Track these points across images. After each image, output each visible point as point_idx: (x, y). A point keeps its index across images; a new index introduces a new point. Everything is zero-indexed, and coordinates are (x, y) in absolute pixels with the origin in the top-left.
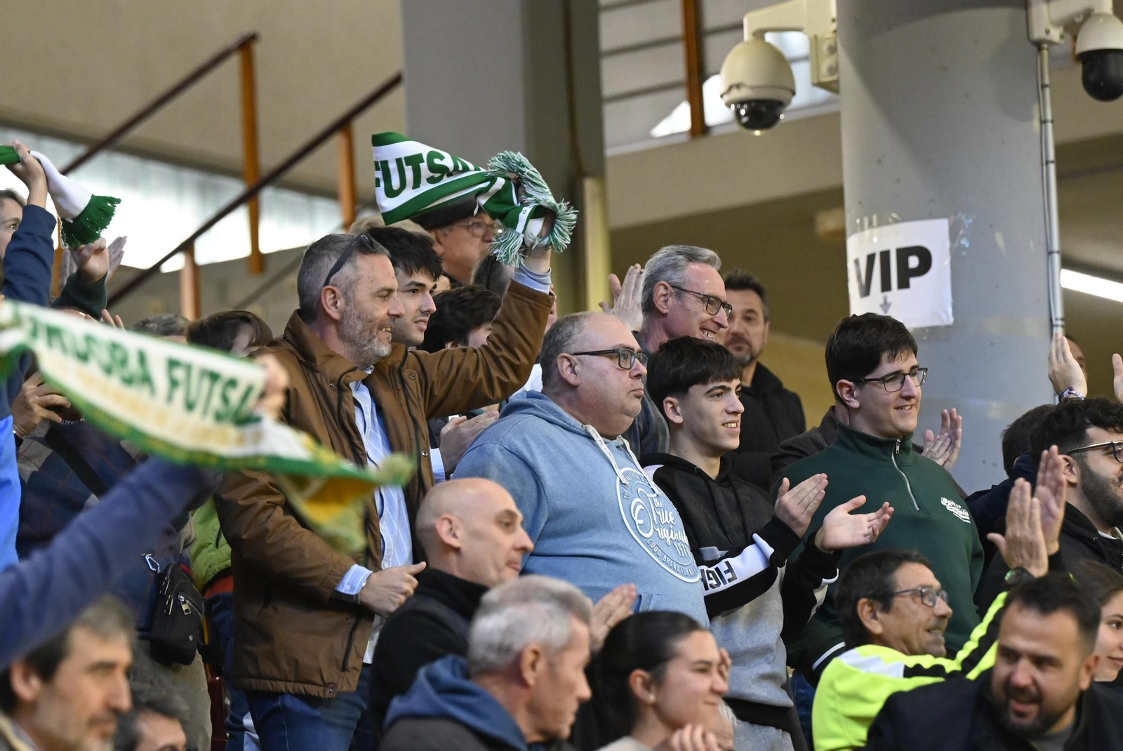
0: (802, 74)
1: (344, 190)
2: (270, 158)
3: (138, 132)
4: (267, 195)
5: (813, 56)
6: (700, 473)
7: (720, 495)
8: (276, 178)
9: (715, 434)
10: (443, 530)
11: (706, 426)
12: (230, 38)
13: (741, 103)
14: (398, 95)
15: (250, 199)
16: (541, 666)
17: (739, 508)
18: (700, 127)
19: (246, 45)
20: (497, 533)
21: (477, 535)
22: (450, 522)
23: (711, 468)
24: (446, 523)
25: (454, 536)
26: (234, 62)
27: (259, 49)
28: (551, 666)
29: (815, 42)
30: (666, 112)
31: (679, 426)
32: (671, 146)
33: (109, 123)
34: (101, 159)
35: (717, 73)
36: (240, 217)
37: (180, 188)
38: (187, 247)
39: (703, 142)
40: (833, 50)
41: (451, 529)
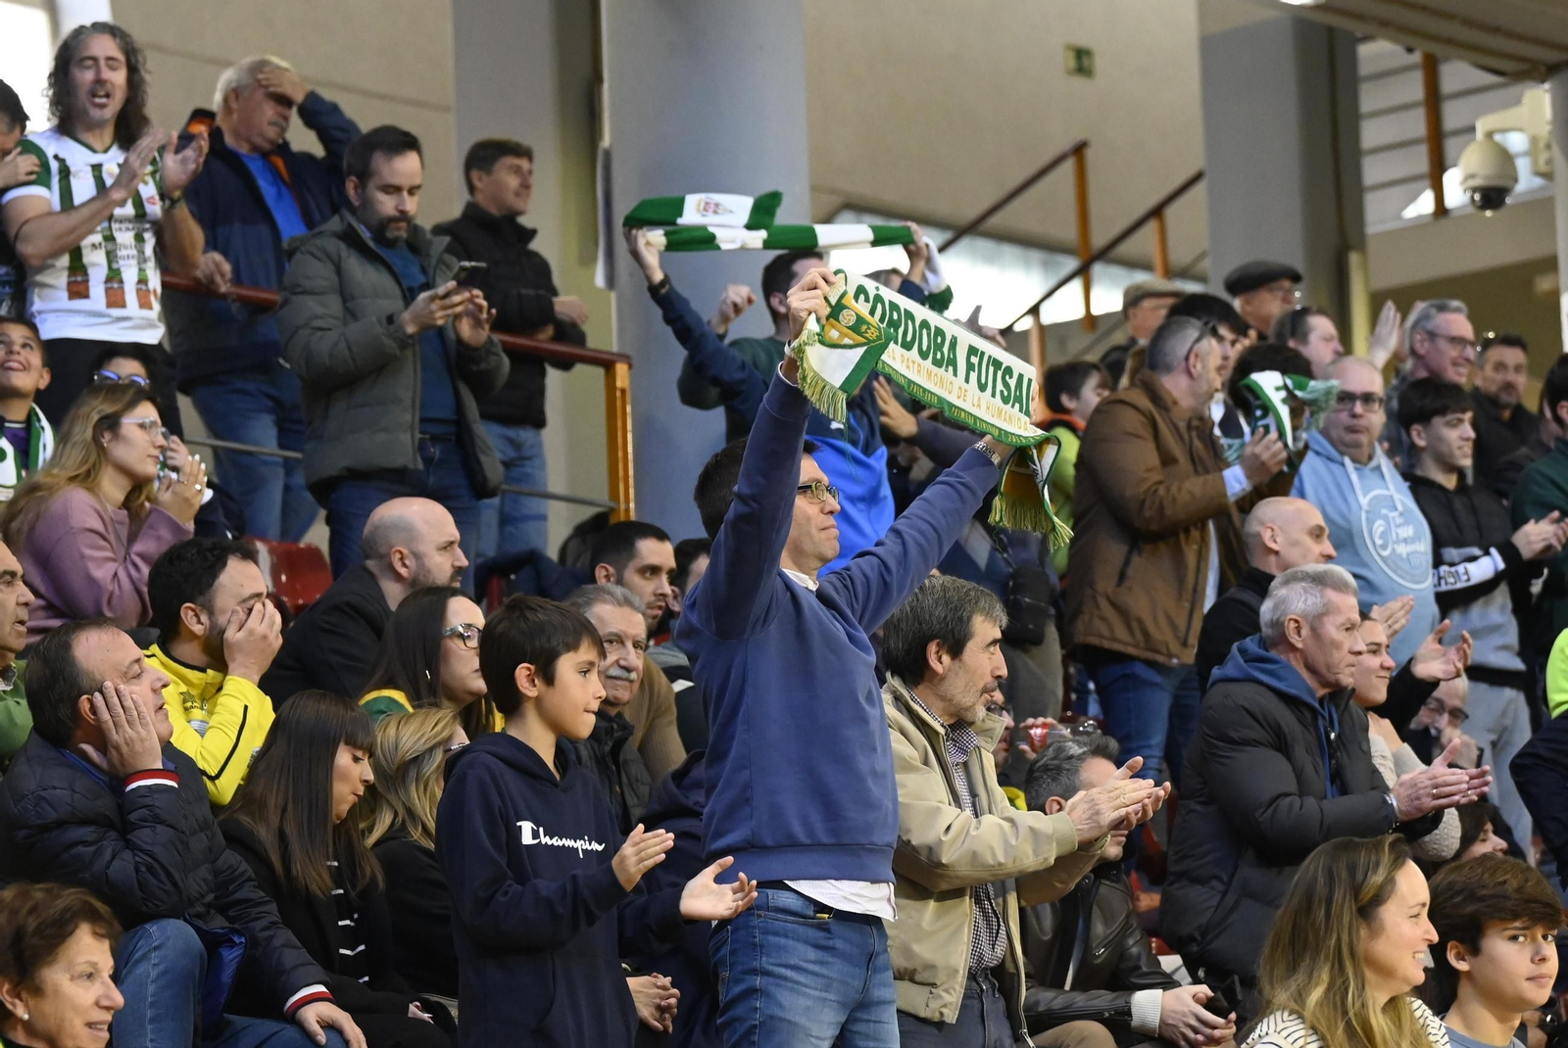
0: (1523, 166)
1: (1158, 262)
2: (1099, 240)
3: (995, 221)
4: (1098, 269)
5: (1532, 152)
6: (1441, 488)
7: (1458, 503)
8: (1104, 254)
9: (1451, 455)
10: (1267, 536)
11: (1444, 449)
12: (1066, 143)
13: (1475, 190)
14: (1200, 190)
15: (1083, 272)
16: (1305, 632)
17: (1474, 511)
18: (1441, 210)
19: (1079, 150)
20: (1308, 541)
21: (1296, 544)
22: (1272, 530)
23: (1450, 482)
24: (1269, 531)
25: (1275, 542)
26: (1069, 166)
27: (1090, 154)
28: (1313, 629)
29: (1534, 140)
30: (1413, 198)
31: (1423, 449)
32: (1419, 225)
33: (971, 213)
34: (965, 243)
35: (1455, 165)
36: (1076, 286)
37: (1027, 263)
38: (1034, 311)
39: (1443, 222)
40: (1548, 146)
41: (1273, 536)
